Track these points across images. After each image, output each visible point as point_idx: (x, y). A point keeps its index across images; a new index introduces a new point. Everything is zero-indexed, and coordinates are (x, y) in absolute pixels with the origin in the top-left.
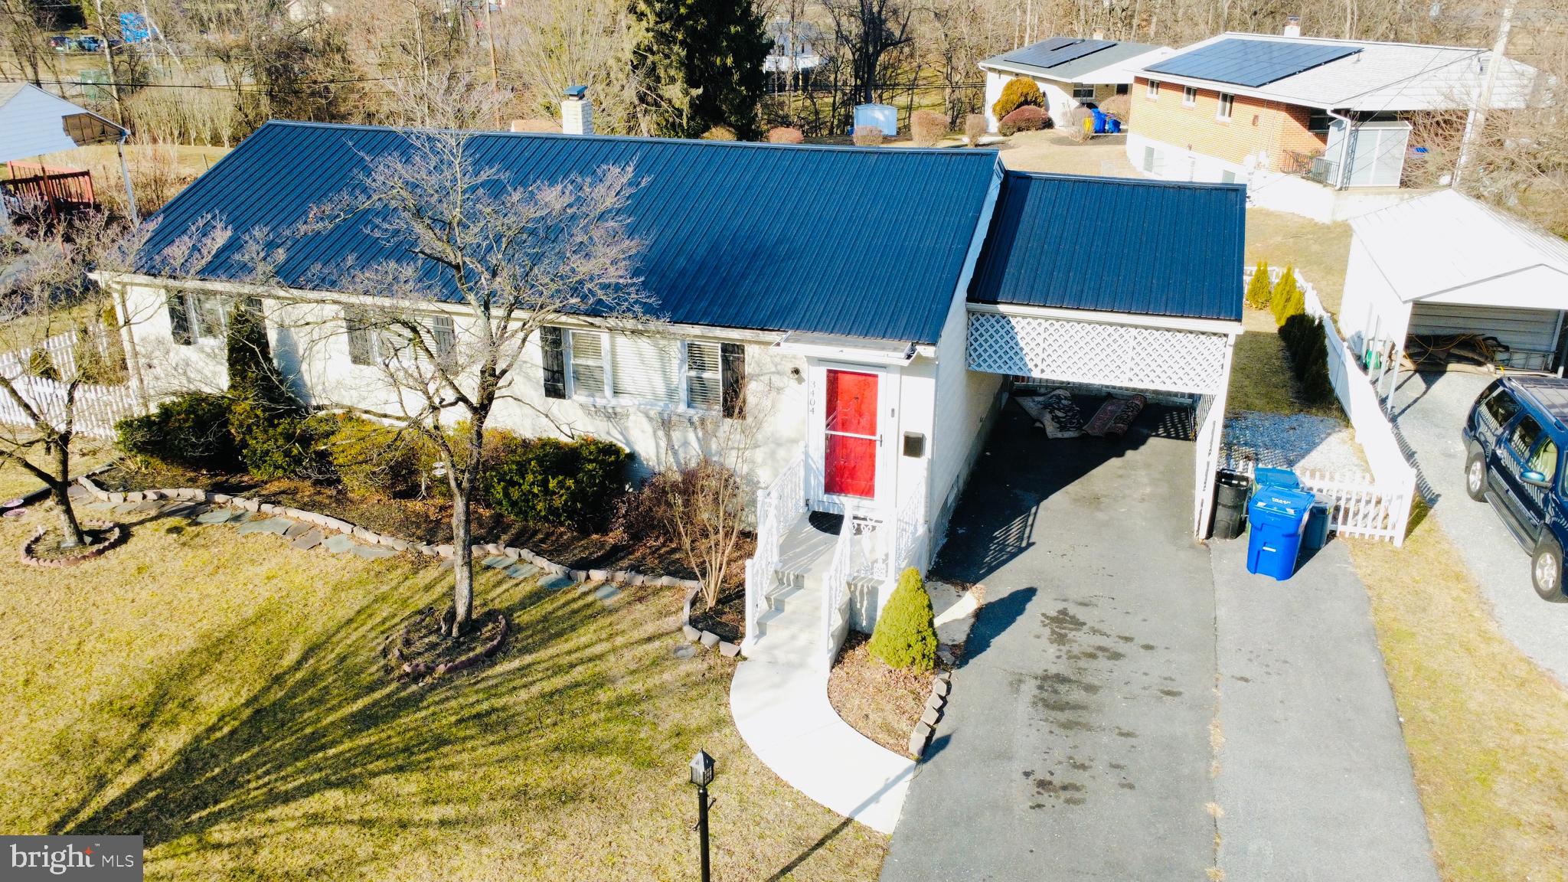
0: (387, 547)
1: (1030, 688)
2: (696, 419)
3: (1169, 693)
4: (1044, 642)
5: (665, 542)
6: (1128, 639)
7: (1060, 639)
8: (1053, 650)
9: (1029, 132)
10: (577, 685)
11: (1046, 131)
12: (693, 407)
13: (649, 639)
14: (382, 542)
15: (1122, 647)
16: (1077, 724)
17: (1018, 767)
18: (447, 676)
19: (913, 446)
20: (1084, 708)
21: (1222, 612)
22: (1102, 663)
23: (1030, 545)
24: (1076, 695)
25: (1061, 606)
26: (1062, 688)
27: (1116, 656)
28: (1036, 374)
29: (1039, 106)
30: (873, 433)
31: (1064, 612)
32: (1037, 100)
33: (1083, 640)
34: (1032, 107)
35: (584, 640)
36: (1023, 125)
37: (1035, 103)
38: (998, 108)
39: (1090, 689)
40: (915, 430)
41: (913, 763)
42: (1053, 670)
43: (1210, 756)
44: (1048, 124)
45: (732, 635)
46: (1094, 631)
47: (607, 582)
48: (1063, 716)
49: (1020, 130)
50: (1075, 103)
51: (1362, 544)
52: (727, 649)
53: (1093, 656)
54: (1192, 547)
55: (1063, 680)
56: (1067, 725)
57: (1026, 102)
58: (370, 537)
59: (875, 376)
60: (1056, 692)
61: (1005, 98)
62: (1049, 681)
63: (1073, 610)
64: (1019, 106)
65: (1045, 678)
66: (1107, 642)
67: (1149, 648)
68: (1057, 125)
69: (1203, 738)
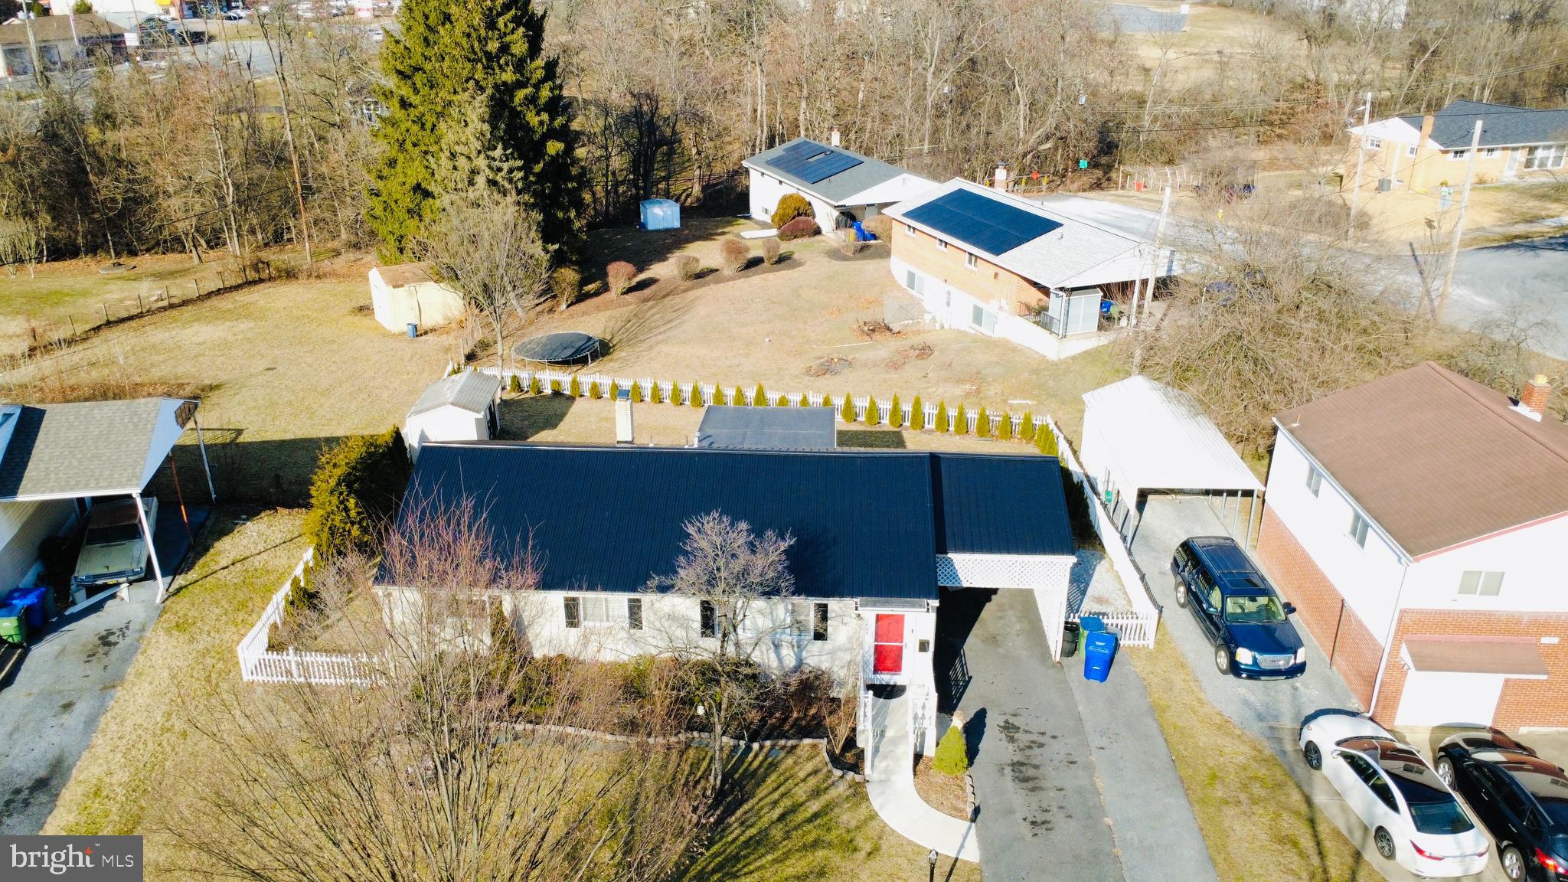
1: (1008, 771)
2: (795, 643)
3: (1071, 763)
4: (1005, 743)
6: (1043, 734)
7: (1012, 740)
8: (1010, 746)
9: (804, 240)
14: (619, 739)
15: (1042, 739)
16: (1037, 788)
17: (1019, 815)
19: (923, 646)
20: (1036, 778)
21: (1081, 708)
22: (1036, 751)
23: (970, 678)
24: (1031, 772)
25: (1004, 718)
26: (1024, 769)
27: (1041, 745)
28: (966, 584)
29: (809, 216)
30: (902, 642)
31: (1006, 722)
32: (807, 212)
33: (1023, 738)
34: (803, 217)
36: (798, 233)
37: (806, 214)
38: (776, 220)
39: (1036, 767)
40: (924, 638)
41: (969, 823)
42: (1016, 759)
43: (1099, 794)
44: (818, 231)
45: (856, 767)
46: (1027, 732)
48: (1030, 784)
49: (796, 238)
51: (1133, 650)
52: (858, 778)
53: (1030, 747)
54: (1054, 666)
55: (1023, 764)
56: (1033, 789)
57: (799, 215)
59: (902, 617)
60: (1021, 772)
61: (781, 212)
62: (1016, 766)
63: (1012, 720)
64: (794, 218)
65: (1013, 765)
66: (1034, 737)
67: (1054, 737)
68: (823, 232)
69: (1093, 785)
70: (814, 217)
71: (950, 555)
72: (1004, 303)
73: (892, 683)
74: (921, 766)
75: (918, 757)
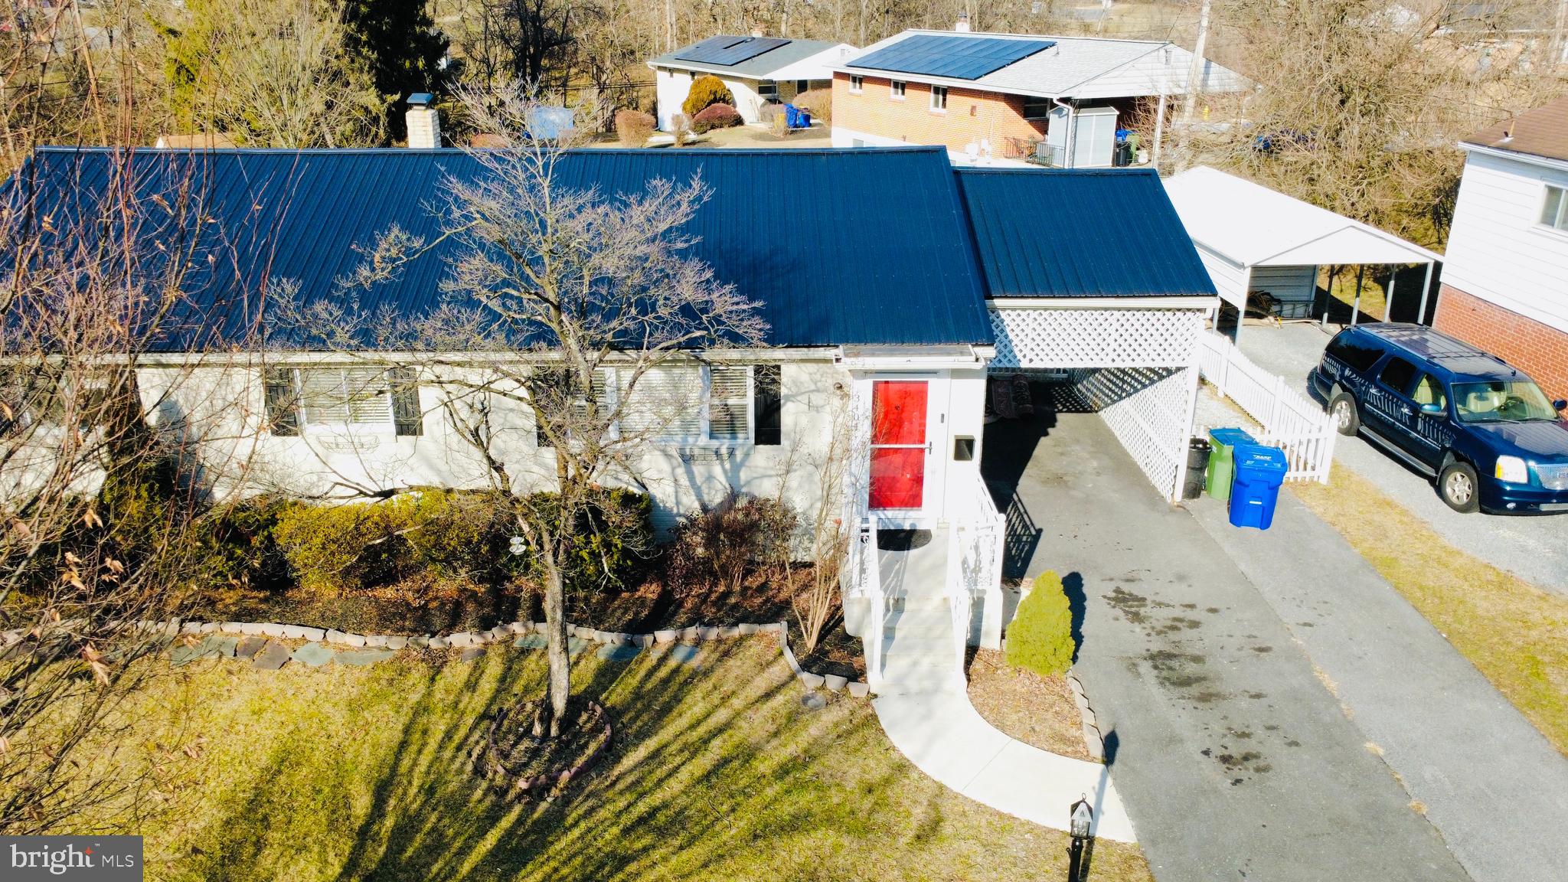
0: (379, 648)
1: (1145, 667)
2: (724, 451)
3: (1261, 650)
4: (1124, 623)
5: (711, 587)
6: (1192, 606)
7: (1136, 618)
8: (1137, 627)
9: (723, 130)
10: (725, 762)
11: (738, 128)
12: (717, 438)
13: (768, 695)
14: (370, 644)
15: (1190, 615)
16: (1211, 695)
17: (1194, 749)
18: (574, 783)
19: (963, 448)
20: (1204, 679)
21: (1242, 567)
22: (1186, 634)
23: (1039, 531)
24: (1191, 669)
25: (1113, 586)
26: (1174, 663)
27: (1194, 624)
28: (1024, 364)
29: (728, 103)
30: (922, 441)
31: (1118, 591)
32: (725, 98)
33: (1160, 617)
34: (721, 104)
35: (699, 709)
36: (717, 122)
37: (724, 101)
38: (688, 107)
39: (1197, 659)
40: (966, 431)
41: (1102, 766)
42: (1155, 648)
43: (1336, 702)
44: (738, 121)
46: (1160, 604)
47: (678, 642)
48: (1195, 690)
49: (713, 127)
50: (761, 99)
52: (855, 689)
53: (1174, 628)
54: (1172, 510)
55: (1170, 656)
56: (1205, 698)
57: (715, 100)
58: (352, 640)
59: (927, 382)
60: (1171, 668)
61: (694, 97)
62: (1159, 659)
63: (1126, 588)
64: (709, 104)
65: (1152, 657)
66: (1178, 612)
67: (1213, 611)
68: (747, 122)
69: (1318, 685)
70: (735, 106)
71: (998, 302)
72: (985, 144)
73: (907, 527)
74: (977, 665)
75: (972, 650)
